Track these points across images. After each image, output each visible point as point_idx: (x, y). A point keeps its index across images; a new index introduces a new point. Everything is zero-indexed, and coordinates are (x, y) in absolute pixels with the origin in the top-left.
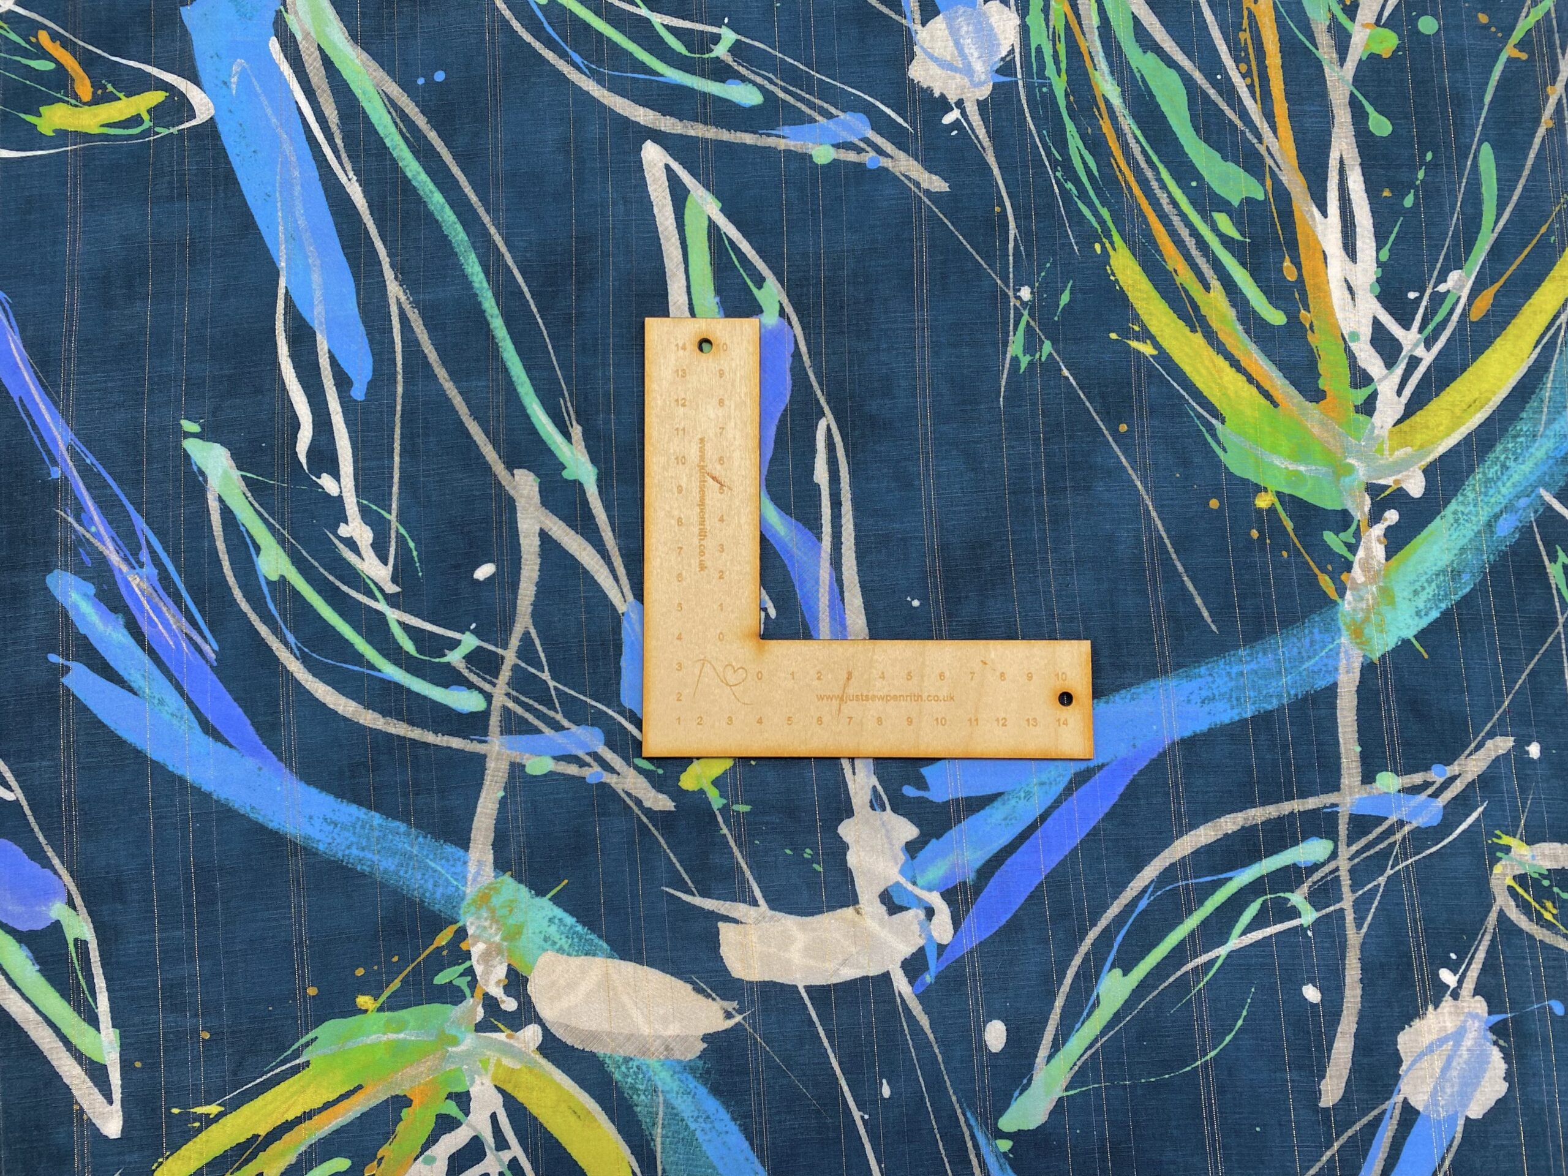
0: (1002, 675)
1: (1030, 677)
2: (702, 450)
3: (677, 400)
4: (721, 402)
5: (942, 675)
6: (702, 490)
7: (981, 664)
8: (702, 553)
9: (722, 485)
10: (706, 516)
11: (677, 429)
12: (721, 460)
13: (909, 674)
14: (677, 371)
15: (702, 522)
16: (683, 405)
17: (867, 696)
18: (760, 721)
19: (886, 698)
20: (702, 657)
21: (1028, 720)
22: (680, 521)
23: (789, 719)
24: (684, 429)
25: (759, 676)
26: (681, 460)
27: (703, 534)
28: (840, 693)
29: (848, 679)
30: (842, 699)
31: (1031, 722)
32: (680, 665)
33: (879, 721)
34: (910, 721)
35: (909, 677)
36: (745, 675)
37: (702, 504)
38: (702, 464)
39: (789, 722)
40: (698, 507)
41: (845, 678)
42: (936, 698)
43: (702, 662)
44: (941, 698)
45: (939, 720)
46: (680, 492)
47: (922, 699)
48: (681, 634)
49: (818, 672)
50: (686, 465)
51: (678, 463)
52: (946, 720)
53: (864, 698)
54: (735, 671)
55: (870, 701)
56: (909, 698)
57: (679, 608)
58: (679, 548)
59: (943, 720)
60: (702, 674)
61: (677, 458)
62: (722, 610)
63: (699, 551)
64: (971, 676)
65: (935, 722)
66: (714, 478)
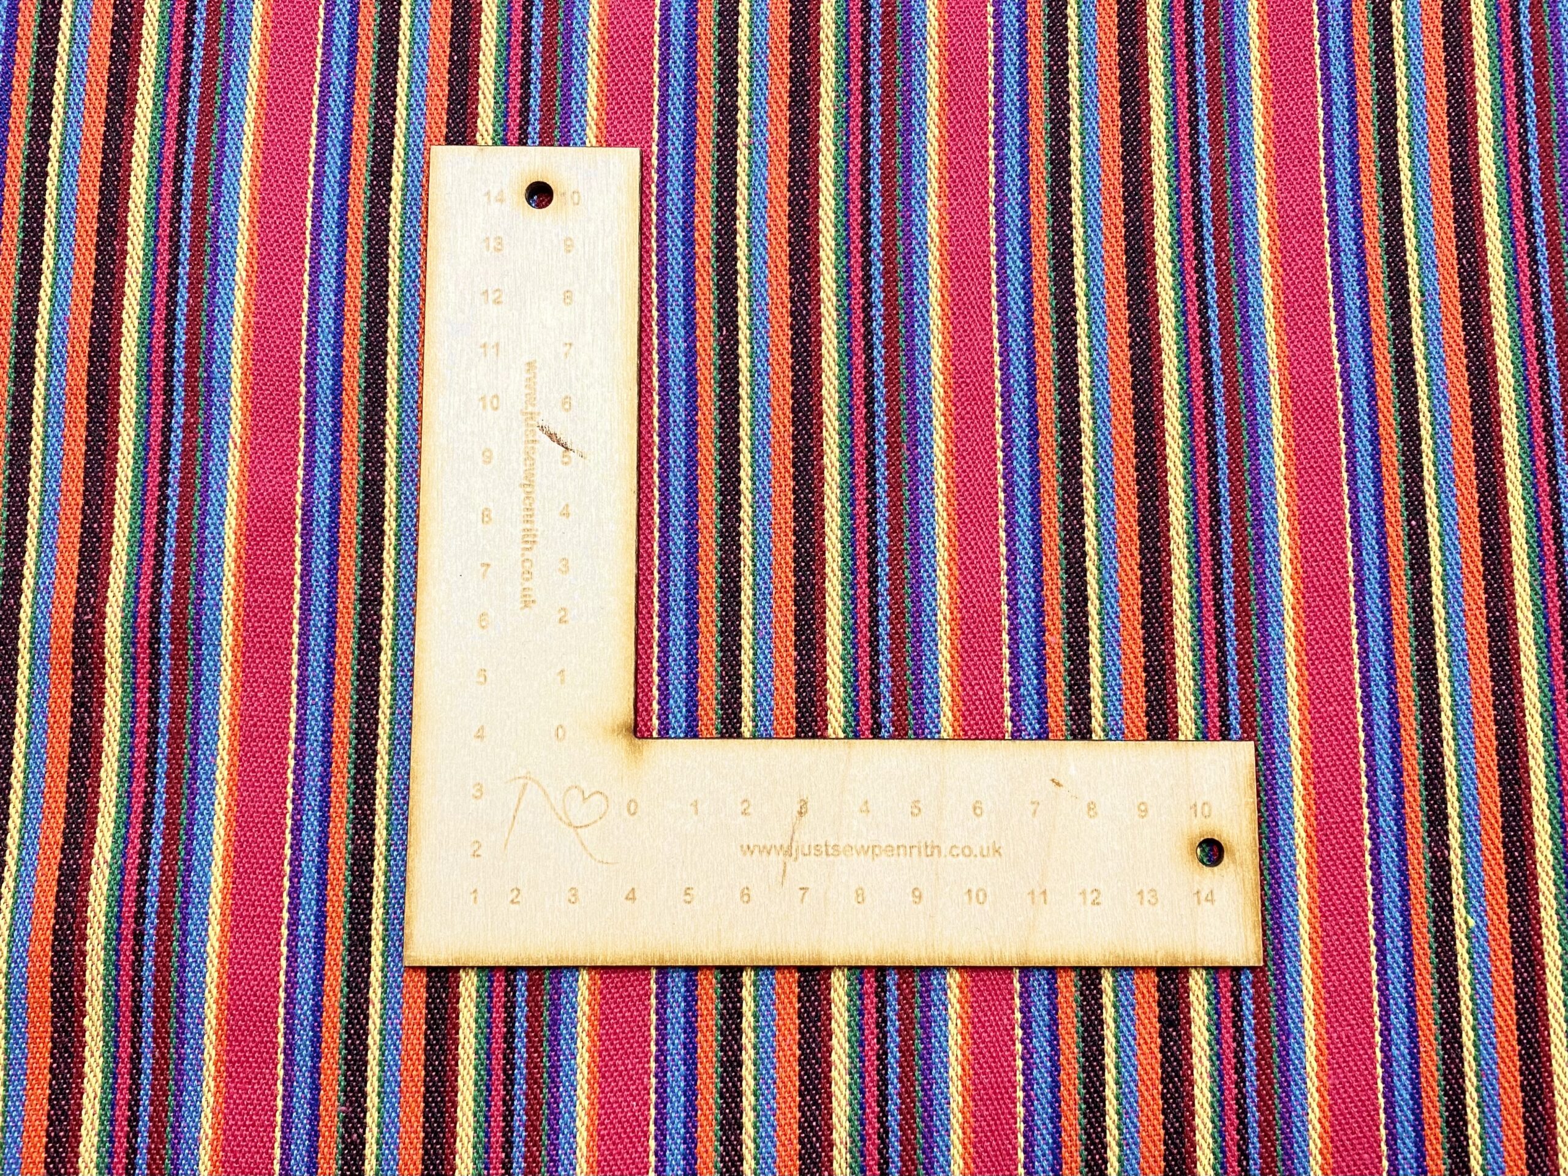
0: (1091, 806)
1: (1144, 812)
2: (530, 384)
3: (486, 292)
4: (568, 296)
5: (977, 808)
7: (1050, 785)
8: (527, 574)
9: (565, 446)
10: (537, 505)
11: (484, 345)
12: (566, 401)
13: (916, 803)
14: (487, 240)
15: (529, 517)
16: (497, 302)
17: (835, 846)
18: (631, 897)
19: (872, 850)
20: (522, 772)
22: (486, 516)
23: (687, 891)
24: (497, 345)
25: (632, 808)
26: (494, 402)
27: (529, 540)
28: (782, 840)
29: (801, 813)
30: (788, 853)
31: (1147, 896)
32: (479, 786)
33: (860, 896)
34: (917, 895)
35: (916, 811)
36: (604, 807)
37: (529, 483)
38: (530, 409)
39: (688, 898)
40: (521, 490)
41: (795, 813)
42: (967, 851)
43: (522, 781)
44: (976, 851)
45: (974, 894)
46: (488, 460)
47: (940, 852)
48: (482, 727)
49: (745, 801)
50: (499, 411)
51: (484, 407)
52: (985, 895)
53: (831, 851)
54: (584, 799)
55: (842, 856)
56: (915, 851)
57: (482, 679)
58: (483, 565)
59: (981, 894)
60: (522, 806)
61: (483, 399)
62: (563, 681)
63: (521, 570)
64: (1032, 807)
65: (966, 898)
66: (552, 436)
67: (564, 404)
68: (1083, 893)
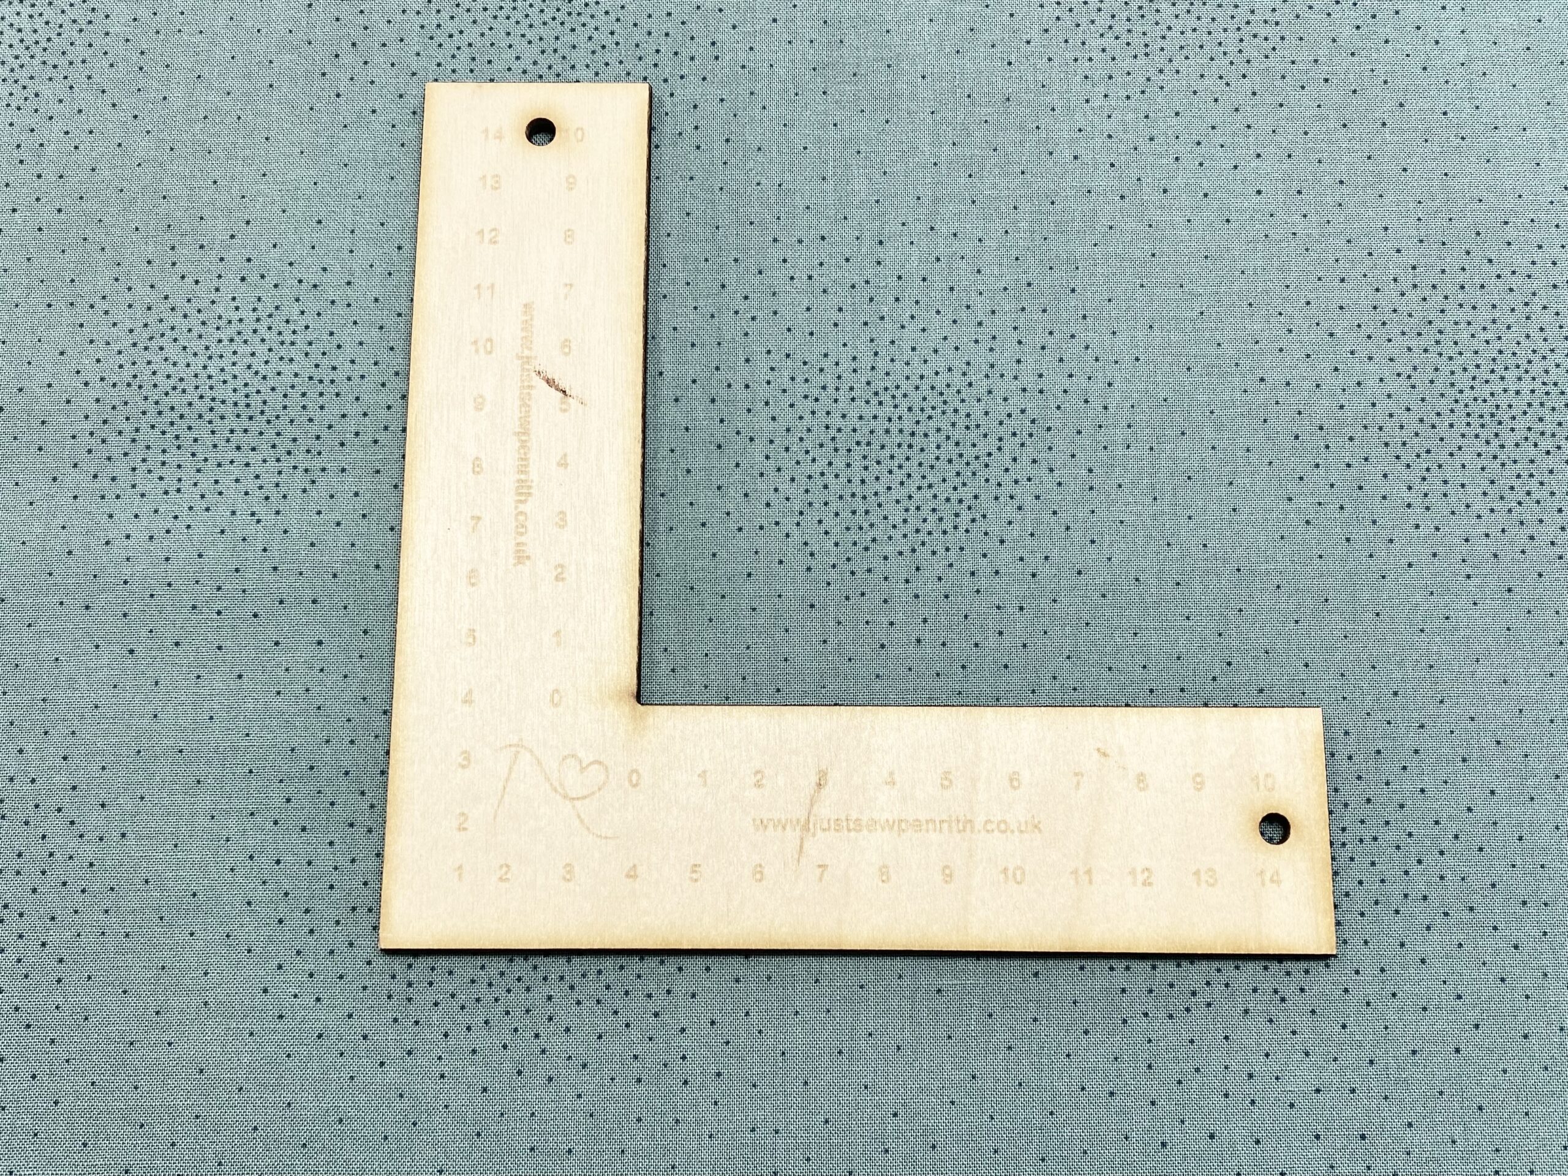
0: (1141, 778)
1: (1199, 783)
2: (527, 326)
3: (481, 232)
4: (569, 236)
5: (1014, 780)
6: (525, 403)
7: (1096, 755)
8: (521, 529)
9: (564, 392)
10: (532, 455)
11: (478, 287)
12: (566, 344)
13: (947, 773)
14: (484, 177)
15: (523, 468)
16: (493, 242)
17: (857, 820)
18: (632, 874)
19: (897, 826)
20: (514, 739)
21: (1197, 873)
22: (477, 467)
23: (695, 868)
24: (493, 286)
25: (634, 779)
26: (487, 346)
27: (523, 491)
28: (799, 814)
29: (819, 786)
30: (806, 828)
31: (1204, 877)
32: (467, 756)
33: (884, 873)
34: (948, 875)
35: (946, 783)
36: (602, 777)
37: (524, 432)
38: (526, 353)
39: (694, 876)
40: (515, 438)
41: (813, 784)
42: (1003, 826)
43: (513, 749)
44: (1014, 826)
45: (1010, 873)
46: (479, 408)
47: (972, 828)
48: (470, 692)
49: (757, 772)
50: (494, 355)
51: (477, 351)
52: (1023, 873)
53: (852, 826)
54: (583, 769)
55: (865, 832)
56: (945, 826)
57: (471, 640)
58: (473, 518)
59: (1018, 873)
60: (513, 775)
61: (475, 342)
62: (559, 644)
63: (514, 524)
64: (1075, 780)
65: (1002, 876)
66: (550, 382)
67: (563, 346)
68: (1133, 872)
